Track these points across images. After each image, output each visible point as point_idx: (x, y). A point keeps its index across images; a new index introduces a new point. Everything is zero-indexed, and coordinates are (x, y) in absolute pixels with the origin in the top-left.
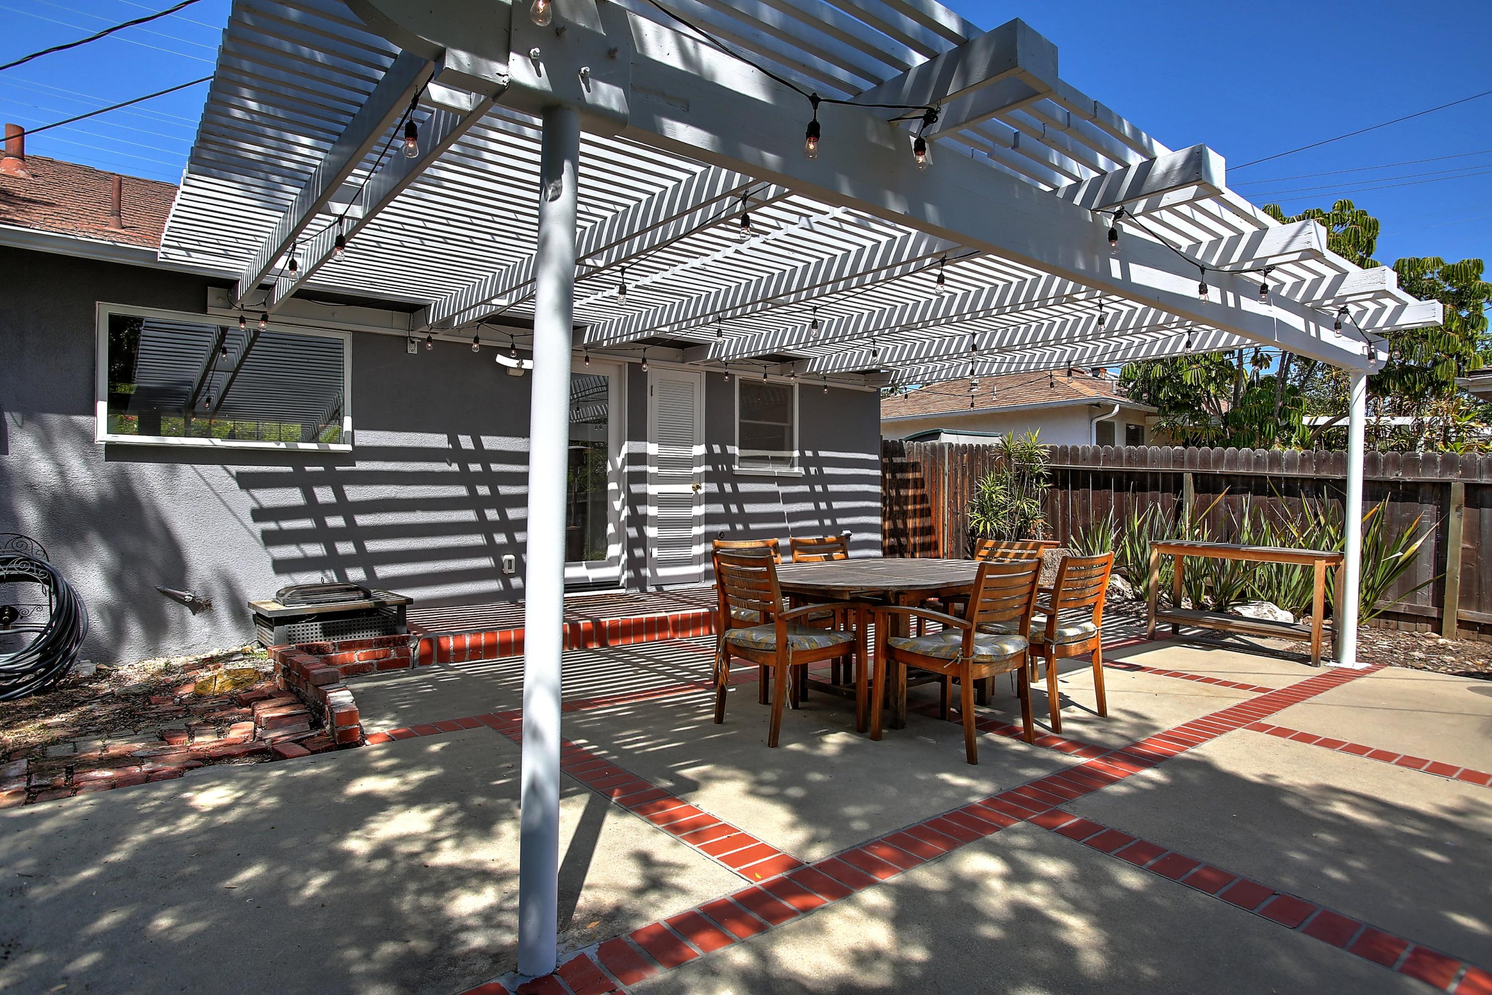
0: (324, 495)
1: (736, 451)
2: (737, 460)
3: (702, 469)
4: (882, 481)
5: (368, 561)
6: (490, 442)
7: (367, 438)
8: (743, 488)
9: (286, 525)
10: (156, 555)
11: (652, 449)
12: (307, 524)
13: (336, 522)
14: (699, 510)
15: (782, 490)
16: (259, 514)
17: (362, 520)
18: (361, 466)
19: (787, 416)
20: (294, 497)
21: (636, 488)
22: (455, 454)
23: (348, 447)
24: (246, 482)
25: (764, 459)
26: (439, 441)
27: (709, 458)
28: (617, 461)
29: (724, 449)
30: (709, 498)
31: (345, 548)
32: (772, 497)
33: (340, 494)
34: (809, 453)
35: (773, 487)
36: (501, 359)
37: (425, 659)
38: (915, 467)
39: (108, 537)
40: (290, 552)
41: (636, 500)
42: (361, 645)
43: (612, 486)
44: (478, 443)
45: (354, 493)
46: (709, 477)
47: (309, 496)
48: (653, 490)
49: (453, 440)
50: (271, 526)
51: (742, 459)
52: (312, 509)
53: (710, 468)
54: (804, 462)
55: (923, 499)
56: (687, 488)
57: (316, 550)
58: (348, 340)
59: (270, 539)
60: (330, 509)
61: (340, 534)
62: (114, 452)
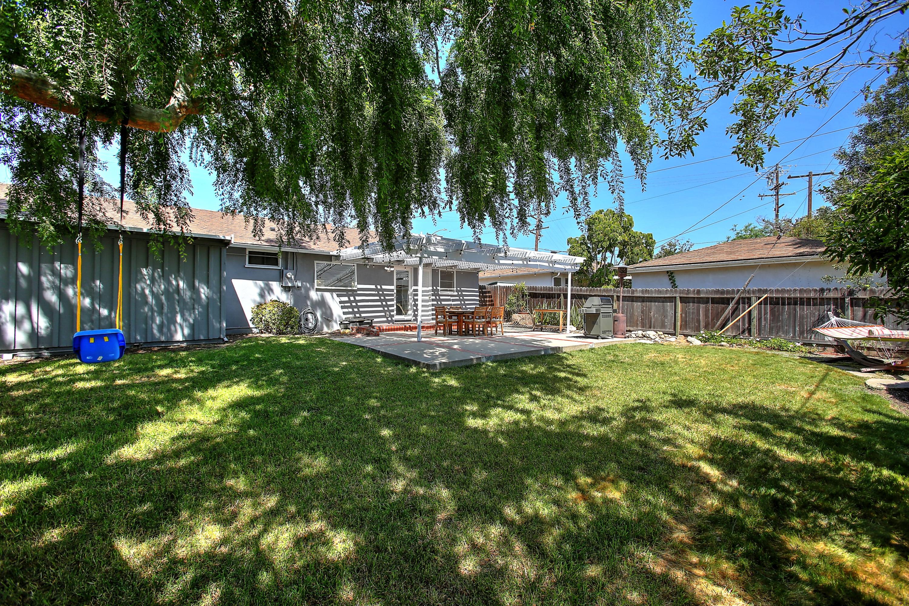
0: (352, 298)
1: (439, 288)
2: (440, 290)
3: (431, 293)
4: (479, 296)
6: (384, 287)
7: (360, 286)
8: (441, 298)
9: (346, 305)
10: (328, 312)
12: (349, 304)
13: (354, 304)
14: (431, 303)
15: (451, 298)
16: (341, 302)
17: (359, 304)
18: (358, 292)
19: (453, 279)
20: (346, 299)
21: (415, 297)
22: (376, 290)
23: (356, 288)
24: (338, 296)
25: (447, 290)
26: (373, 287)
27: (433, 290)
28: (410, 291)
29: (436, 288)
30: (433, 300)
32: (449, 300)
33: (355, 298)
34: (459, 289)
35: (449, 298)
36: (386, 268)
38: (489, 292)
39: (320, 308)
40: (346, 310)
41: (415, 300)
44: (381, 287)
45: (358, 298)
46: (433, 295)
47: (349, 299)
49: (376, 287)
50: (343, 305)
52: (350, 301)
53: (433, 292)
54: (457, 291)
55: (492, 301)
56: (427, 298)
57: (350, 310)
58: (356, 265)
59: (342, 307)
60: (353, 302)
61: (355, 307)
62: (317, 290)
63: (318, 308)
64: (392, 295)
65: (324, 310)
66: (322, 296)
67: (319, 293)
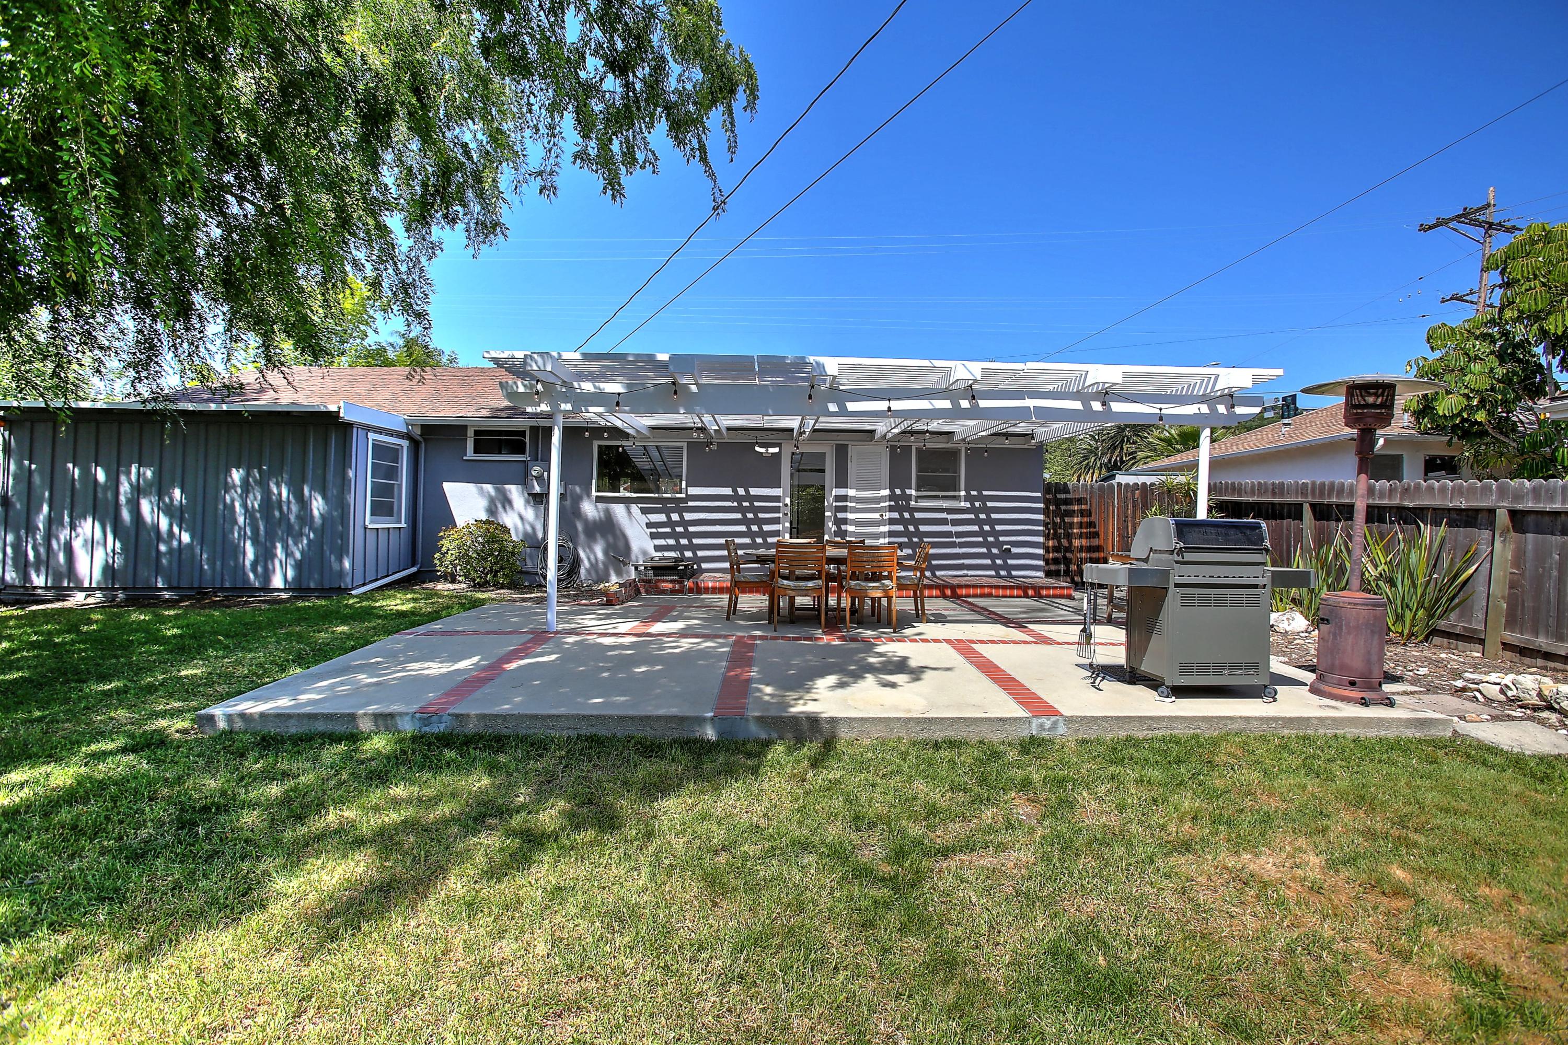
0: (675, 517)
1: (913, 492)
2: (913, 498)
3: (887, 504)
4: (1046, 511)
5: (694, 548)
6: (754, 491)
7: (693, 491)
8: (917, 515)
9: (660, 530)
10: (621, 544)
11: (851, 492)
12: (668, 530)
13: (680, 529)
14: (885, 529)
15: (950, 517)
16: (649, 525)
17: (691, 529)
18: (690, 504)
19: (956, 470)
20: (662, 518)
21: (840, 515)
22: (735, 497)
23: (683, 496)
24: (644, 511)
25: (936, 497)
26: (728, 491)
27: (892, 497)
28: (829, 501)
29: (903, 492)
30: (892, 522)
31: (684, 541)
32: (943, 522)
33: (681, 517)
34: (974, 493)
35: (944, 515)
36: (757, 449)
37: (691, 590)
38: (1080, 501)
39: (604, 536)
40: (661, 542)
41: (839, 522)
42: (667, 581)
43: (827, 514)
44: (747, 491)
45: (688, 516)
46: (891, 509)
47: (669, 517)
48: (851, 516)
49: (735, 491)
50: (654, 530)
51: (918, 497)
52: (670, 523)
53: (893, 503)
54: (968, 498)
55: (1091, 524)
56: (876, 516)
57: (671, 542)
58: (685, 445)
59: (653, 536)
60: (677, 524)
61: (682, 535)
62: (599, 499)
63: (598, 536)
64: (777, 510)
65: (611, 539)
66: (608, 512)
67: (600, 505)
